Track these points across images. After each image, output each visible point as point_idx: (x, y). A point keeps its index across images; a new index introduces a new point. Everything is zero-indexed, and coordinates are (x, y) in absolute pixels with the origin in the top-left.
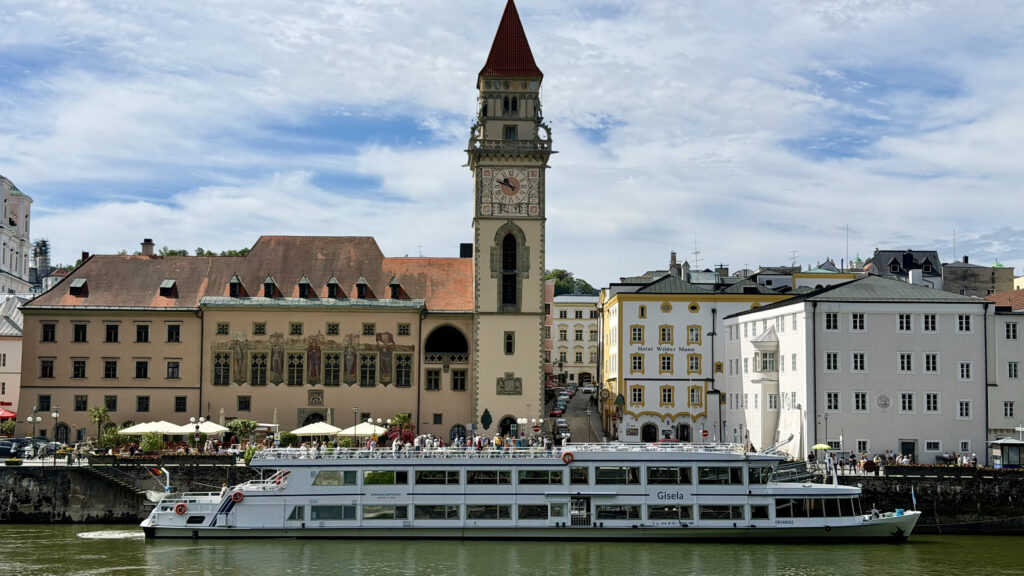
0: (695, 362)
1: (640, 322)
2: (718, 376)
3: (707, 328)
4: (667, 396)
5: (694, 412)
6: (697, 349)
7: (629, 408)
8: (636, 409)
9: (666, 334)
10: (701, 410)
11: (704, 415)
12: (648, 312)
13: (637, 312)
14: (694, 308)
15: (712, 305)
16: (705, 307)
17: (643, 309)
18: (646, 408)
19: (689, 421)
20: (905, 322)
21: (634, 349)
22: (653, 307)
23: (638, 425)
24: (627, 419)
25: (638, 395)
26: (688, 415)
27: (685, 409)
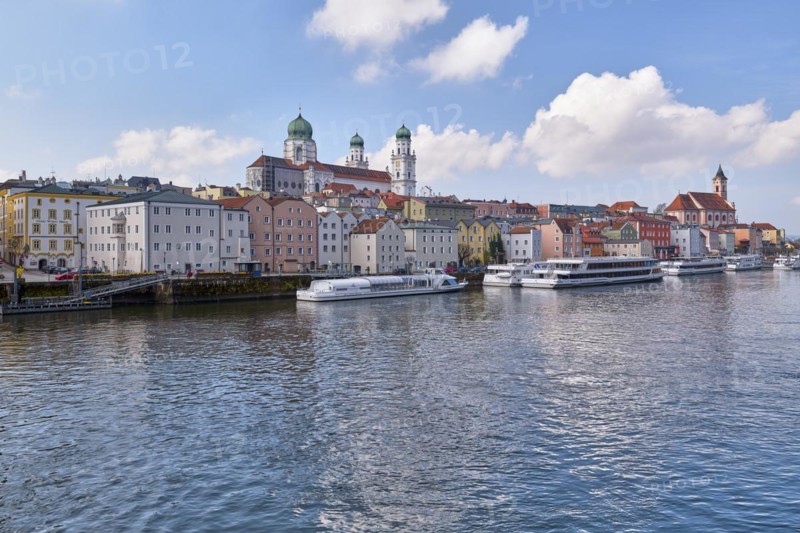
0: (68, 228)
1: (39, 207)
2: (80, 235)
3: (74, 212)
4: (53, 245)
5: (68, 253)
6: (69, 222)
7: (31, 251)
8: (36, 252)
9: (53, 214)
10: (71, 252)
11: (73, 254)
12: (42, 203)
13: (37, 202)
14: (67, 201)
15: (77, 200)
16: (73, 201)
17: (39, 201)
18: (41, 252)
19: (65, 257)
20: (188, 211)
21: (35, 221)
22: (46, 200)
23: (37, 260)
24: (30, 257)
25: (37, 245)
26: (64, 254)
27: (63, 251)
